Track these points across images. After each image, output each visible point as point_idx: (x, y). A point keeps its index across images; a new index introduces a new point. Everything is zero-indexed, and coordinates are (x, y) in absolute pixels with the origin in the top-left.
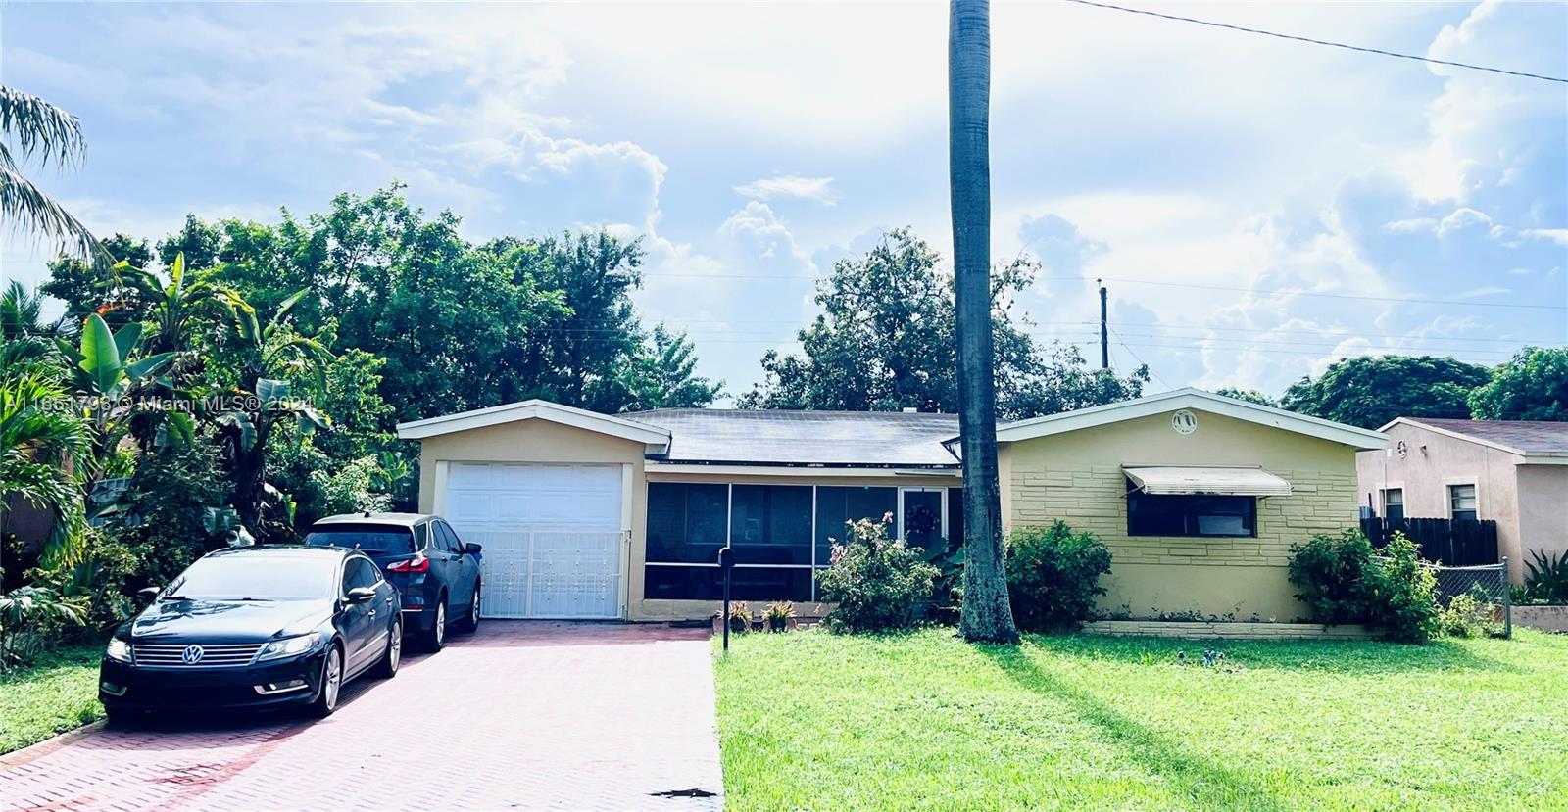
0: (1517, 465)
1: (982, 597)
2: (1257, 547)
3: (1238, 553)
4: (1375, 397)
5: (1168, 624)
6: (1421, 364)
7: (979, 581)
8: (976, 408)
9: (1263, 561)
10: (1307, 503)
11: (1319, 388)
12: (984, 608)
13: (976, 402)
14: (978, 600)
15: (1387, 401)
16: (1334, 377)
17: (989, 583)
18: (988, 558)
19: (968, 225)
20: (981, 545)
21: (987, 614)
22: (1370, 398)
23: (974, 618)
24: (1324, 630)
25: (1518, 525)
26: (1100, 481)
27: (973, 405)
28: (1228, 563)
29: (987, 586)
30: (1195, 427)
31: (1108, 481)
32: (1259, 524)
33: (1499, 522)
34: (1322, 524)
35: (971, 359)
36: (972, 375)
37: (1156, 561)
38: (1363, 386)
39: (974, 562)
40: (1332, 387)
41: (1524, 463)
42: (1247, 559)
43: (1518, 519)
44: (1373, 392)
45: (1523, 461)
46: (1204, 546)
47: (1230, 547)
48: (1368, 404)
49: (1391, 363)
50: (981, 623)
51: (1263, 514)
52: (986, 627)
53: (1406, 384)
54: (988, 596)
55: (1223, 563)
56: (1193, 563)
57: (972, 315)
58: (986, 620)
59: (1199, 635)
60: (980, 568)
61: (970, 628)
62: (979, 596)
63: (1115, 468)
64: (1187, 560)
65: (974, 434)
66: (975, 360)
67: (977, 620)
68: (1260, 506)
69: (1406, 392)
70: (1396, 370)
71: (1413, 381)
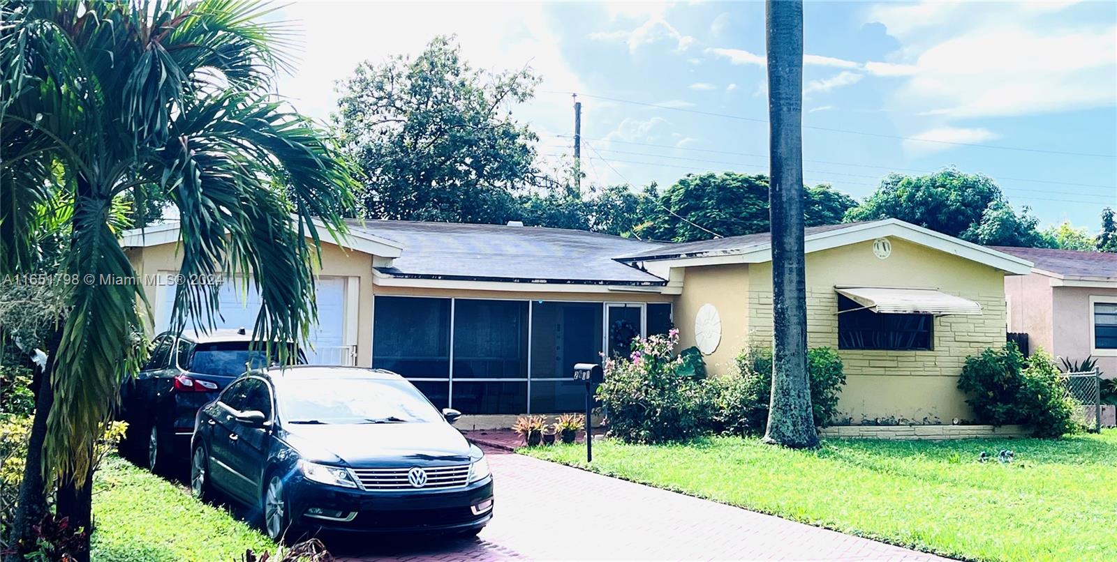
0: (1053, 287)
1: (795, 408)
2: (933, 359)
3: (920, 364)
4: (720, 211)
5: (881, 428)
6: (757, 182)
7: (793, 393)
8: (794, 236)
9: (937, 371)
10: (969, 321)
11: (667, 201)
12: (797, 417)
13: (794, 229)
14: (792, 410)
15: (731, 214)
16: (682, 191)
17: (802, 395)
18: (800, 372)
19: (789, 66)
20: (794, 360)
21: (800, 423)
22: (716, 212)
23: (788, 427)
24: (993, 430)
25: (1051, 337)
26: (818, 300)
27: (791, 233)
28: (912, 374)
29: (799, 397)
30: (890, 252)
31: (824, 300)
32: (935, 338)
33: (1032, 335)
34: (980, 339)
35: (790, 190)
36: (790, 205)
37: (859, 372)
38: (709, 200)
39: (787, 376)
40: (680, 200)
41: (1062, 285)
42: (926, 369)
43: (1052, 332)
44: (717, 206)
45: (1061, 284)
46: (895, 358)
47: (913, 359)
48: (715, 217)
49: (733, 180)
50: (795, 431)
51: (939, 329)
52: (800, 434)
53: (745, 200)
54: (801, 406)
55: (909, 373)
56: (887, 373)
57: (791, 150)
58: (800, 428)
59: (904, 437)
60: (794, 382)
61: (784, 436)
62: (792, 407)
63: (830, 289)
64: (882, 371)
65: (791, 259)
66: (793, 192)
67: (791, 428)
68: (936, 322)
69: (746, 208)
70: (738, 187)
71: (752, 198)
